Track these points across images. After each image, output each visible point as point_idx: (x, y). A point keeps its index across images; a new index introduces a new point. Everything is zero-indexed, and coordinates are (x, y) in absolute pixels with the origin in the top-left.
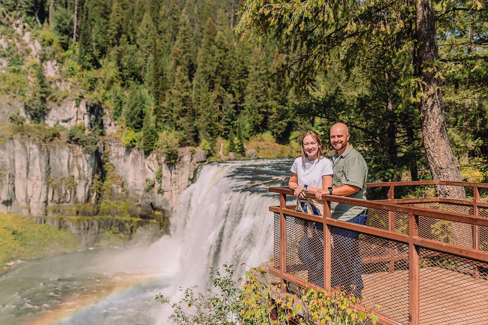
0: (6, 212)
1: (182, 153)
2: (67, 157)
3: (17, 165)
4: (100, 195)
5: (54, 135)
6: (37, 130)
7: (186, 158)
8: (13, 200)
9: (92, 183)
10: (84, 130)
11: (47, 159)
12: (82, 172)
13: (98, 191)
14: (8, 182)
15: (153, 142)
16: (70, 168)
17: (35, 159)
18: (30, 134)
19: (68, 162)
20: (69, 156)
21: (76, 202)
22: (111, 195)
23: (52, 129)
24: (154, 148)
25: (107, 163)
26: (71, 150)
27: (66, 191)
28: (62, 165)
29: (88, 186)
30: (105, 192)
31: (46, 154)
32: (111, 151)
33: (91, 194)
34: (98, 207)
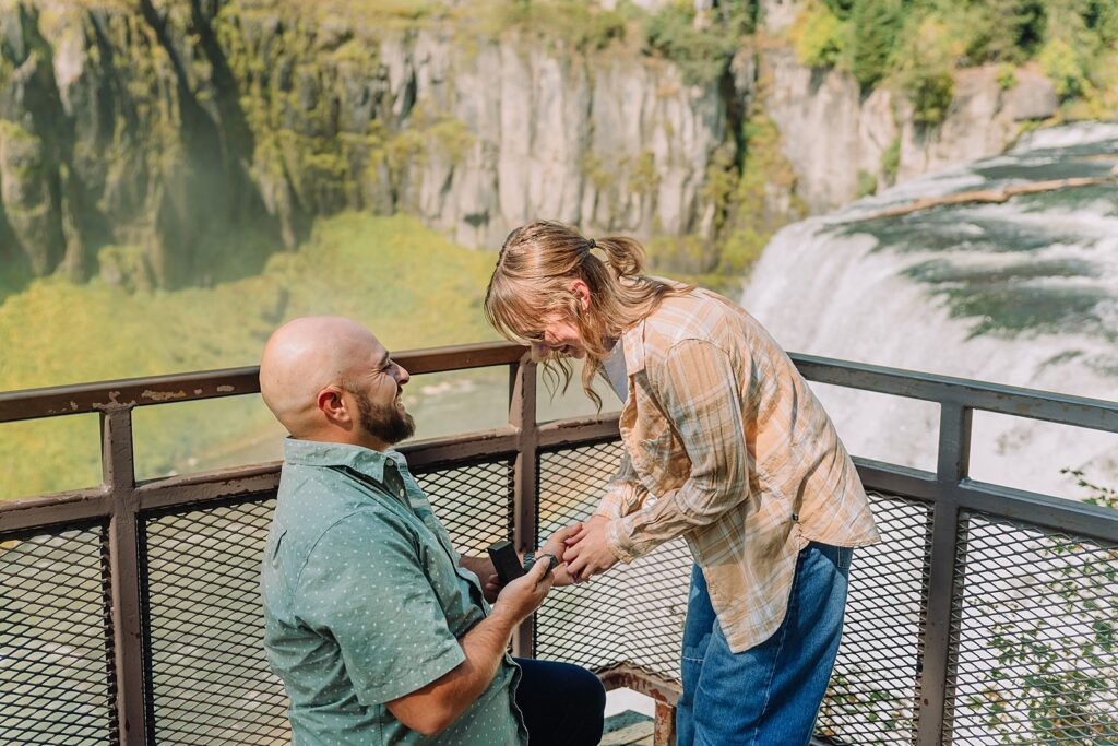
0: (472, 246)
1: (969, 86)
2: (637, 98)
3: (508, 116)
4: (725, 213)
5: (610, 34)
6: (564, 19)
7: (981, 106)
8: (492, 212)
9: (706, 177)
10: (691, 16)
11: (586, 101)
12: (676, 143)
13: (721, 202)
14: (478, 161)
15: (886, 50)
16: (645, 131)
17: (551, 99)
18: (542, 27)
19: (642, 113)
20: (645, 97)
21: (657, 229)
22: (759, 216)
23: (609, 15)
24: (886, 70)
25: (759, 119)
26: (653, 75)
27: (630, 197)
28: (625, 121)
29: (691, 186)
30: (745, 207)
31: (581, 88)
32: (774, 82)
33: (700, 210)
34: (718, 251)
